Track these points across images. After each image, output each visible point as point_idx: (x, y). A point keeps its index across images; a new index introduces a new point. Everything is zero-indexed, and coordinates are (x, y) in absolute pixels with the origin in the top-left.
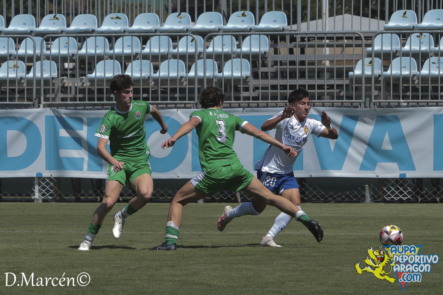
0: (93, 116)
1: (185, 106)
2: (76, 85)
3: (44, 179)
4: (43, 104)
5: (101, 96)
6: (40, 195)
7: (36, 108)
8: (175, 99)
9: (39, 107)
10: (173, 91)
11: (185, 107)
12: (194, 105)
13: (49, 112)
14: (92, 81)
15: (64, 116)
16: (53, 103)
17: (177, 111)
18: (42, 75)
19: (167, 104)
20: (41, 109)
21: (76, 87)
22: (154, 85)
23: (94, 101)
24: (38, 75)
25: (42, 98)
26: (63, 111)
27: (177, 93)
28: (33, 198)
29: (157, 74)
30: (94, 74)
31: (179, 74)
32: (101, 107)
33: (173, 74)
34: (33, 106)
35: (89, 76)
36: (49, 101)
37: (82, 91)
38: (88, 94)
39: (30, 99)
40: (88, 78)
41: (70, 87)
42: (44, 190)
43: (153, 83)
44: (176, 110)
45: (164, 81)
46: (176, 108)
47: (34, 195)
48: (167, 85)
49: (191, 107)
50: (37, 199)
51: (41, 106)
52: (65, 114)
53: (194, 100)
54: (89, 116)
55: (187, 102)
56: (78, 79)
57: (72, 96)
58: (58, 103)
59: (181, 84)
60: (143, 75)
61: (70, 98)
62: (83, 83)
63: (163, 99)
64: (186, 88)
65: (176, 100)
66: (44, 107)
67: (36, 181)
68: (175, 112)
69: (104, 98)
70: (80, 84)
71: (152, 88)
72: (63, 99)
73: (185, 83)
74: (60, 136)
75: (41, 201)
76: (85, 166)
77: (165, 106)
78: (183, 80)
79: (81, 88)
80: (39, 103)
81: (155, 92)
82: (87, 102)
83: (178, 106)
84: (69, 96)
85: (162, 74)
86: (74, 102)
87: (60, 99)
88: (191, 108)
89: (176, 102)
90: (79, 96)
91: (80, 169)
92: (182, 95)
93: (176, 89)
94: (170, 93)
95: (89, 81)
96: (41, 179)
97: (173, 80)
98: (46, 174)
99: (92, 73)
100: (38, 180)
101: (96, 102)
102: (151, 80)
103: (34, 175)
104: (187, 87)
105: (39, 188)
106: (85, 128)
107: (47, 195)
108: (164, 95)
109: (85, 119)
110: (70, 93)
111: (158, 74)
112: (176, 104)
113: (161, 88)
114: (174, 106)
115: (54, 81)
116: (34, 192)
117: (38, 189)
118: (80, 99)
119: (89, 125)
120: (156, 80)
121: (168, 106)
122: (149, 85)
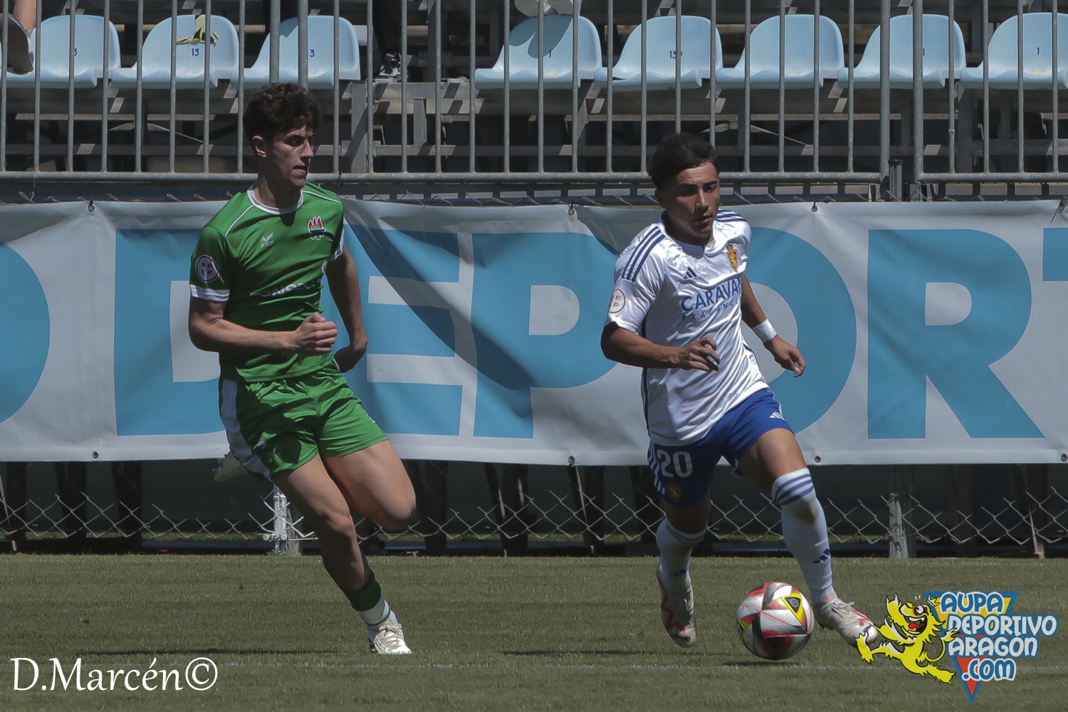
0: (494, 229)
1: (841, 190)
2: (431, 110)
5: (524, 150)
6: (292, 525)
8: (806, 163)
10: (799, 131)
11: (842, 197)
12: (878, 187)
14: (490, 93)
15: (385, 227)
16: (345, 176)
17: (815, 208)
18: (302, 69)
19: (772, 183)
21: (431, 119)
22: (725, 110)
23: (501, 169)
24: (289, 70)
26: (380, 206)
27: (811, 142)
28: (266, 537)
29: (738, 72)
30: (499, 67)
31: (821, 68)
32: (523, 194)
33: (798, 71)
35: (482, 74)
36: (331, 170)
37: (456, 132)
38: (478, 142)
40: (477, 84)
41: (410, 117)
43: (721, 103)
44: (808, 205)
45: (765, 95)
46: (806, 196)
47: (271, 527)
48: (777, 111)
49: (866, 196)
50: (282, 542)
52: (388, 219)
53: (876, 169)
54: (480, 228)
55: (851, 174)
56: (440, 85)
57: (414, 150)
58: (363, 176)
59: (828, 106)
60: (684, 73)
61: (409, 158)
62: (457, 104)
63: (757, 164)
64: (846, 122)
65: (811, 169)
68: (802, 216)
69: (536, 158)
70: (446, 106)
71: (717, 123)
72: (382, 163)
73: (842, 103)
74: (370, 302)
75: (295, 551)
76: (468, 417)
77: (764, 190)
78: (835, 91)
79: (451, 119)
81: (730, 137)
82: (473, 174)
83: (815, 190)
84: (406, 150)
85: (755, 71)
86: (422, 175)
87: (371, 160)
88: (864, 198)
89: (808, 175)
90: (442, 150)
91: (449, 427)
92: (829, 150)
93: (810, 124)
94: (787, 143)
95: (479, 96)
97: (800, 93)
99: (490, 65)
101: (507, 174)
102: (714, 93)
104: (852, 117)
106: (467, 271)
108: (763, 150)
109: (465, 239)
110: (411, 141)
111: (740, 67)
112: (807, 183)
113: (752, 123)
114: (799, 190)
115: (346, 95)
116: (272, 514)
118: (448, 164)
119: (479, 260)
120: (733, 93)
121: (779, 190)
122: (709, 113)
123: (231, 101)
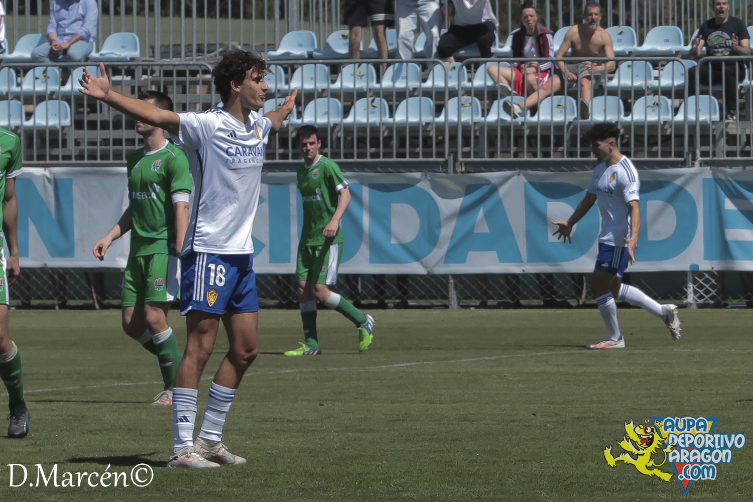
2: (748, 133)
3: (701, 274)
4: (699, 161)
6: (695, 297)
7: (689, 167)
9: (693, 165)
13: (708, 172)
16: (714, 159)
18: (697, 117)
20: (696, 168)
21: (748, 136)
24: (692, 117)
25: (698, 153)
26: (729, 171)
28: (685, 302)
34: (683, 164)
36: (708, 156)
39: (679, 154)
41: (740, 135)
42: (701, 289)
47: (686, 297)
50: (691, 304)
51: (697, 163)
57: (742, 148)
58: (722, 159)
61: (740, 151)
66: (701, 165)
67: (690, 277)
72: (729, 154)
74: (725, 209)
75: (695, 307)
80: (694, 159)
84: (738, 148)
86: (745, 158)
87: (725, 152)
96: (697, 273)
98: (705, 266)
100: (693, 276)
103: (686, 267)
105: (693, 287)
107: (707, 297)
110: (740, 145)
115: (714, 127)
116: (687, 293)
117: (692, 289)
123: (667, 130)
